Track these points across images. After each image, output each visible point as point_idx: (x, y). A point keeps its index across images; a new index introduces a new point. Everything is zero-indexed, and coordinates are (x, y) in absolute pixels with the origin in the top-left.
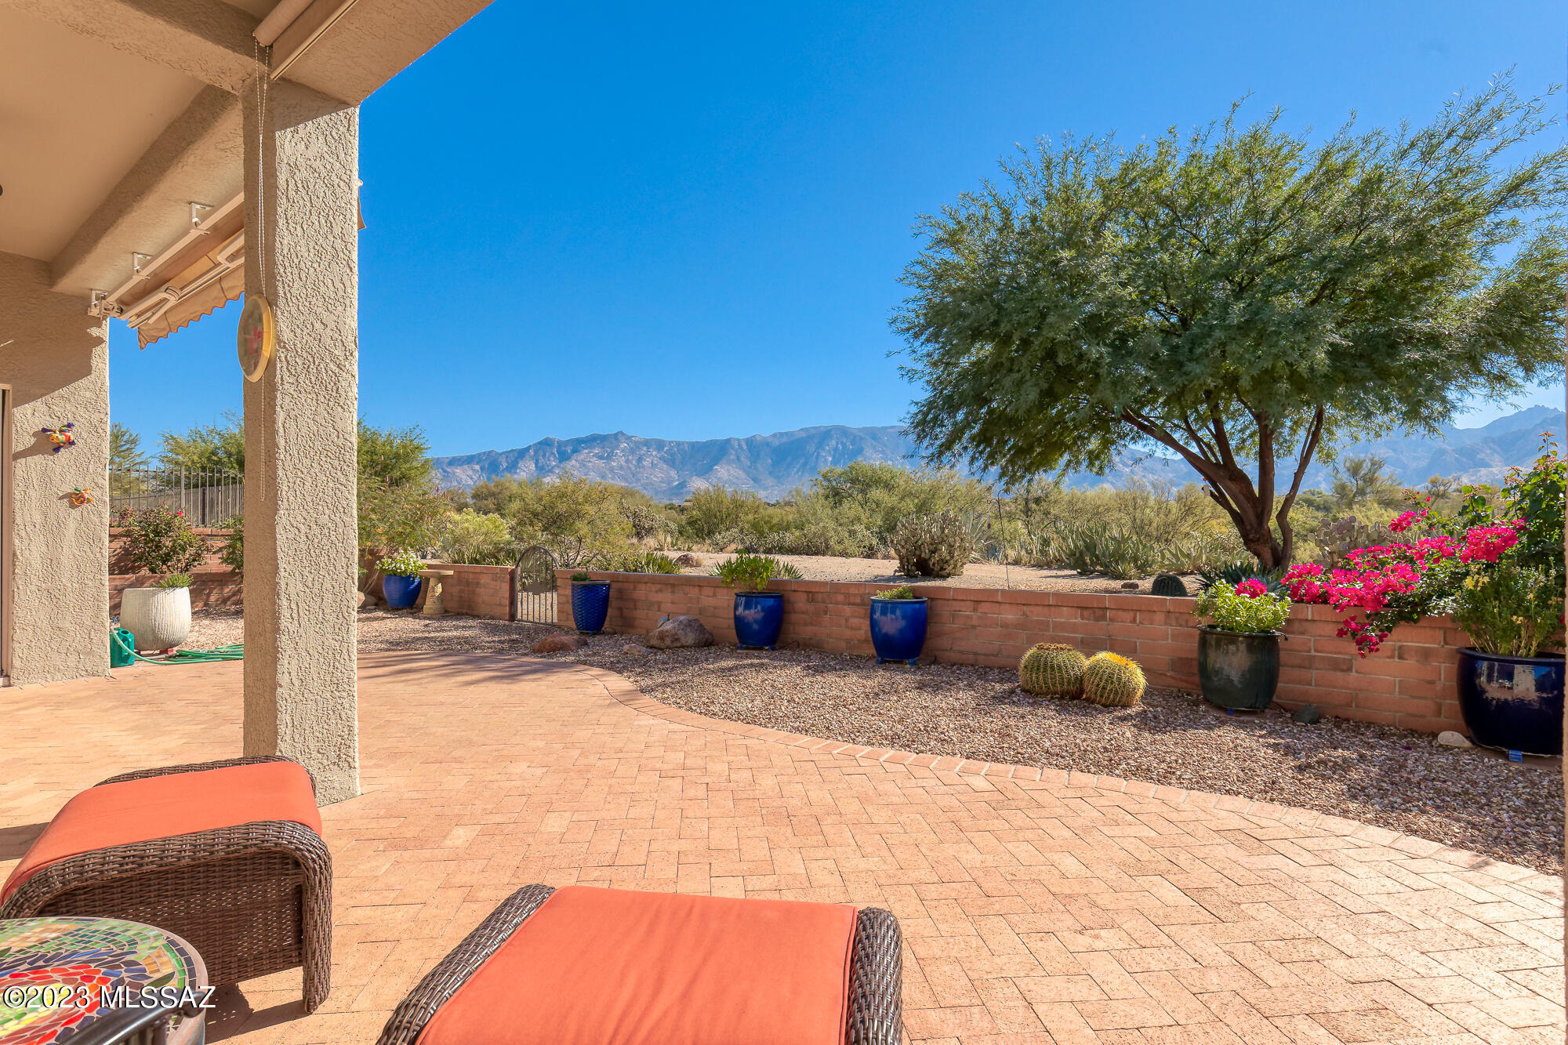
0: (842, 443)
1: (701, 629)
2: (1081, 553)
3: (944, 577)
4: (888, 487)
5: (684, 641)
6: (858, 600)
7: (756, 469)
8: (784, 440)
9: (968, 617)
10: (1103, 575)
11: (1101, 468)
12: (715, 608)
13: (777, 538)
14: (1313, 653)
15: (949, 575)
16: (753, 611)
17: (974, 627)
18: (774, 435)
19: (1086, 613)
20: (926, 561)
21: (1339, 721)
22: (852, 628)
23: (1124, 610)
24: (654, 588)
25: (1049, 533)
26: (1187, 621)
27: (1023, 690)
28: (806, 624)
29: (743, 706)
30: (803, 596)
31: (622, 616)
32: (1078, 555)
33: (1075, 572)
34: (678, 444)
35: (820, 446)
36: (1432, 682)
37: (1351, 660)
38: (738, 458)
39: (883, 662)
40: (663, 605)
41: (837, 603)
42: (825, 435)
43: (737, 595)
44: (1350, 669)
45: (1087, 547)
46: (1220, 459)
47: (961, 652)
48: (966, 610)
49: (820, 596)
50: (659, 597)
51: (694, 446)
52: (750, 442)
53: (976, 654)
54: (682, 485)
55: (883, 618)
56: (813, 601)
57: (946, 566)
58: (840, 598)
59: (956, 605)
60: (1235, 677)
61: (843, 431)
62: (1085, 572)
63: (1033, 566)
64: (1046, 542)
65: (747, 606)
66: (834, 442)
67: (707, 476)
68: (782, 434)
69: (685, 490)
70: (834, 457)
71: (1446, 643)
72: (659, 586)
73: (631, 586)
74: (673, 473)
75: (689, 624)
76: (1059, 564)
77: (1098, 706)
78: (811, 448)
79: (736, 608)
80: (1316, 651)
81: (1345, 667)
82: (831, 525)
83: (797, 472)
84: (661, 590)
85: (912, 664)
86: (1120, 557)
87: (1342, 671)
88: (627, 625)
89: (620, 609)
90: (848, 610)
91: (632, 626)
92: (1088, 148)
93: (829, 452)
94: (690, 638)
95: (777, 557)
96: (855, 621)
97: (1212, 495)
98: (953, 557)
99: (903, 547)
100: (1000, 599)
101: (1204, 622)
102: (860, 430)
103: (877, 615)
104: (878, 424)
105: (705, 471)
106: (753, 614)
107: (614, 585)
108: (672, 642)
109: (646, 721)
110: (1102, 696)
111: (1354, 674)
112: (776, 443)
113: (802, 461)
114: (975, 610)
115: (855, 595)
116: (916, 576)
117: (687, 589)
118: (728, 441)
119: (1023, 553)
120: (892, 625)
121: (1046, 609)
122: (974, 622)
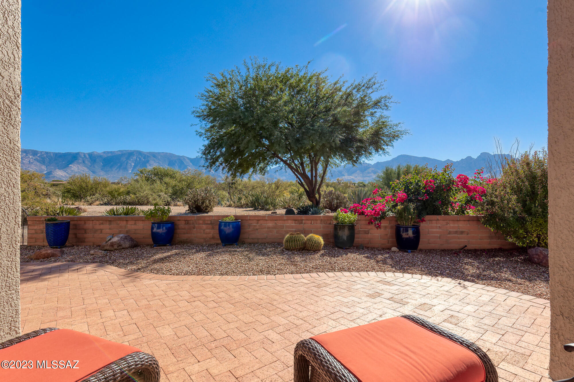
0: (139, 158)
1: (132, 240)
2: (254, 202)
3: (207, 212)
4: (172, 177)
5: (124, 246)
6: (209, 222)
7: (94, 167)
8: (109, 155)
9: (255, 226)
10: (262, 209)
11: (264, 173)
12: (135, 230)
13: (122, 198)
14: (360, 229)
15: (208, 212)
16: (161, 230)
17: (257, 229)
18: (104, 152)
19: (296, 222)
20: (199, 206)
21: (367, 248)
22: (206, 234)
23: (308, 220)
24: (98, 222)
25: (241, 196)
26: (327, 222)
27: (286, 249)
28: (184, 233)
29: (186, 269)
30: (183, 222)
31: (76, 237)
32: (253, 203)
33: (252, 209)
34: (47, 153)
35: (128, 158)
36: (387, 235)
37: (369, 231)
38: (84, 162)
39: (225, 245)
40: (103, 231)
41: (199, 224)
42: (130, 154)
43: (153, 223)
44: (368, 233)
45: (256, 200)
46: (302, 171)
47: (253, 239)
48: (254, 223)
49: (191, 222)
50: (102, 227)
51: (56, 154)
52: (91, 155)
53: (258, 239)
54: (49, 173)
55: (225, 228)
56: (188, 224)
57: (208, 208)
58: (201, 222)
59: (250, 222)
60: (345, 238)
61: (140, 153)
62: (256, 209)
63: (237, 207)
64: (240, 199)
65: (159, 228)
66: (135, 157)
67: (65, 169)
68: (108, 152)
69: (51, 176)
70: (135, 163)
71: (390, 224)
72: (101, 222)
73: (83, 222)
74: (44, 167)
75: (126, 238)
76: (247, 206)
77: (311, 251)
78: (123, 159)
79: (152, 228)
80: (361, 229)
81: (367, 233)
82: (150, 192)
83: (116, 169)
84: (102, 224)
85: (237, 245)
86: (267, 203)
87: (367, 234)
88: (80, 241)
89: (75, 234)
90: (204, 226)
91: (84, 242)
92: (272, 65)
93: (133, 161)
94: (127, 244)
95: (137, 207)
96: (208, 231)
97: (299, 183)
98: (210, 205)
99: (190, 201)
100: (267, 219)
101: (335, 222)
102: (148, 153)
103: (222, 227)
104: (156, 151)
105: (64, 167)
106: (162, 231)
107: (71, 223)
108: (118, 247)
109: (147, 282)
110: (313, 248)
111: (369, 234)
112: (105, 156)
113: (119, 165)
114: (258, 223)
115: (208, 220)
116: (195, 213)
117: (118, 222)
118: (78, 154)
119: (232, 202)
120: (228, 230)
121: (283, 221)
122: (257, 227)
